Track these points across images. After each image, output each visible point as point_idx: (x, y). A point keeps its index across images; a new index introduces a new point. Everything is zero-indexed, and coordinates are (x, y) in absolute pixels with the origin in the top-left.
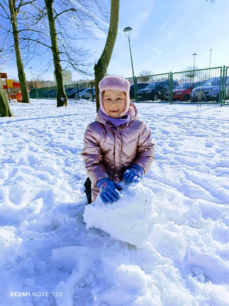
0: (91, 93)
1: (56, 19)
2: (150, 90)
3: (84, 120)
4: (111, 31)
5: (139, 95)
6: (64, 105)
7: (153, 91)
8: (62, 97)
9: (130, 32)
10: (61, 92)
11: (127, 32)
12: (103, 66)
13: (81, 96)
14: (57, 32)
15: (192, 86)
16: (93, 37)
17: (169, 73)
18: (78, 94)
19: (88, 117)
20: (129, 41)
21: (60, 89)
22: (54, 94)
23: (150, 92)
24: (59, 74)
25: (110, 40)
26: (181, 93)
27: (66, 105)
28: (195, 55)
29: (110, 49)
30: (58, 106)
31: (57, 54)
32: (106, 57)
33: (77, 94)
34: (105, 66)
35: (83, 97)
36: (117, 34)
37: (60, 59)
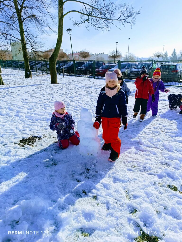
0: (45, 67)
1: (23, 22)
2: (84, 68)
3: (46, 88)
4: (59, 40)
5: (78, 71)
6: (30, 77)
7: (86, 69)
8: (28, 72)
9: (70, 31)
10: (28, 69)
11: (69, 32)
12: (54, 58)
13: (37, 68)
14: (24, 31)
15: (110, 67)
16: (47, 35)
17: (93, 61)
18: (36, 67)
19: (47, 87)
20: (70, 37)
21: (27, 67)
22: (15, 65)
23: (84, 69)
24: (26, 57)
25: (58, 44)
26: (102, 72)
27: (31, 77)
28: (117, 43)
29: (58, 49)
30: (26, 78)
31: (24, 45)
32: (56, 53)
33: (34, 66)
34: (56, 58)
35: (39, 69)
36: (62, 42)
37: (27, 48)
